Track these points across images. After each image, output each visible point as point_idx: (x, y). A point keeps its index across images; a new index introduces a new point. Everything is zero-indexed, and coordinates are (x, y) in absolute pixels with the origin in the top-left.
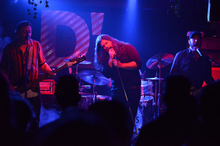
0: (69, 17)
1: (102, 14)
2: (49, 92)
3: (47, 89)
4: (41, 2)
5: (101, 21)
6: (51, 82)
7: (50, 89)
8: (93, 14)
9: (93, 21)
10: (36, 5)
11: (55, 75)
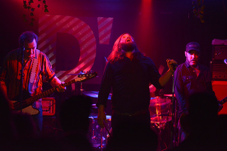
0: (71, 23)
1: (110, 19)
2: (48, 112)
3: (46, 109)
4: (39, 6)
5: (110, 28)
6: (51, 100)
7: (50, 109)
8: (100, 19)
9: (100, 27)
10: (33, 9)
11: (65, 89)
